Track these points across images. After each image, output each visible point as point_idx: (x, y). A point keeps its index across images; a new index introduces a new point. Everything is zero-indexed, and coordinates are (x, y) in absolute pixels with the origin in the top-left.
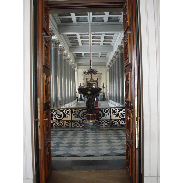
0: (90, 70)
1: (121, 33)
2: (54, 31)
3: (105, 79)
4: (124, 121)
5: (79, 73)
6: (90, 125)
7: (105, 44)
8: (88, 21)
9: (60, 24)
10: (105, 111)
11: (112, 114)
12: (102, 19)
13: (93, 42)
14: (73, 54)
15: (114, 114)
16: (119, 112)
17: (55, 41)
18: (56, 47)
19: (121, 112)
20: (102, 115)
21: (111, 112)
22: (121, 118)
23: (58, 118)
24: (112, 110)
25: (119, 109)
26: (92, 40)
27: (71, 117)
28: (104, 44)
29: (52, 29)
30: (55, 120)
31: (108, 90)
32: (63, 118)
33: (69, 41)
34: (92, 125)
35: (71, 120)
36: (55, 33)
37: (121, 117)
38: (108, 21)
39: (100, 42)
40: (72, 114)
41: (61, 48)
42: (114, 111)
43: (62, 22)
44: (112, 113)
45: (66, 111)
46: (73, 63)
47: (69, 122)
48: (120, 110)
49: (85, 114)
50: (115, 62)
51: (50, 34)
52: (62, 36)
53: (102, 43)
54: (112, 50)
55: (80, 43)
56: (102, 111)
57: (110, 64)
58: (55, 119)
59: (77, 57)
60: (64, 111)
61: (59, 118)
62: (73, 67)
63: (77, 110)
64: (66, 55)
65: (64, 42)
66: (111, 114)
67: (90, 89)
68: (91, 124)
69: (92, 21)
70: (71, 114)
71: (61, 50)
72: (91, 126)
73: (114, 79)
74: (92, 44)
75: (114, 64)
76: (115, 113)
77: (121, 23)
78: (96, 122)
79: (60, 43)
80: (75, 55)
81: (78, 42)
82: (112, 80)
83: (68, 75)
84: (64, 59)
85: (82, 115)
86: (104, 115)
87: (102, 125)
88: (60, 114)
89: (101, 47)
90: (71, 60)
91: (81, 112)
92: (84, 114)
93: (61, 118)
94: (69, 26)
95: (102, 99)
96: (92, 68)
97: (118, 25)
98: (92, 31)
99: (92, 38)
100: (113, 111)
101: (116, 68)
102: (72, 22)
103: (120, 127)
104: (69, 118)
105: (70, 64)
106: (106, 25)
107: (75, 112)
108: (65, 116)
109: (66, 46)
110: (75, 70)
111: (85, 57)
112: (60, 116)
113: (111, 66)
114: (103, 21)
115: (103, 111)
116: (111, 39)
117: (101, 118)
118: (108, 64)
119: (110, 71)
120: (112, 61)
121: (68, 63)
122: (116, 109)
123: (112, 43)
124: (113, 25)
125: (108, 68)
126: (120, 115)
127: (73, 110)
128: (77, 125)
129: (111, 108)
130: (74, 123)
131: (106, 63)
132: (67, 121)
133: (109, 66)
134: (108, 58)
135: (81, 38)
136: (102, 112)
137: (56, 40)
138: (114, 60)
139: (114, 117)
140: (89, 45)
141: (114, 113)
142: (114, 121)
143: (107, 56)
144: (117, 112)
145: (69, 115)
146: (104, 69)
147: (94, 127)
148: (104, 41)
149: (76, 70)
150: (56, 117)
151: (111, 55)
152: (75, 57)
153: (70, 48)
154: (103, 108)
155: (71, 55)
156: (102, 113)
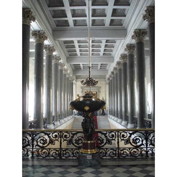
0: (88, 79)
1: (124, 39)
2: (47, 34)
3: (104, 93)
4: (137, 150)
5: (77, 85)
6: (87, 158)
7: (106, 54)
8: (87, 25)
9: (55, 28)
10: (110, 134)
11: (120, 140)
12: (104, 23)
13: (92, 51)
14: (70, 64)
15: (123, 140)
16: (130, 136)
17: (49, 48)
18: (50, 54)
19: (133, 136)
20: (105, 141)
21: (118, 137)
22: (133, 146)
23: (41, 145)
24: (120, 133)
25: (131, 132)
26: (91, 49)
27: (61, 143)
28: (104, 54)
29: (44, 31)
30: (37, 147)
31: (108, 105)
32: (48, 145)
33: (66, 50)
34: (91, 158)
35: (61, 148)
36: (48, 36)
37: (134, 144)
38: (110, 25)
39: (100, 51)
40: (62, 139)
41: (57, 57)
42: (123, 136)
43: (57, 26)
44: (120, 138)
45: (54, 135)
46: (71, 75)
47: (57, 151)
48: (131, 134)
49: (81, 139)
50: (117, 74)
51: (42, 37)
52: (57, 42)
53: (101, 53)
54: (113, 61)
55: (78, 53)
56: (105, 134)
57: (110, 76)
58: (37, 145)
59: (76, 69)
60: (50, 134)
61: (43, 144)
62: (70, 79)
63: (69, 133)
64: (62, 65)
65: (60, 50)
66: (118, 139)
67: (88, 102)
68: (89, 157)
69: (92, 25)
70: (60, 139)
71: (56, 59)
72: (89, 160)
73: (115, 92)
74: (91, 54)
75: (115, 76)
76: (125, 139)
77: (124, 27)
78: (96, 153)
79: (55, 50)
80: (73, 67)
81: (76, 52)
82: (113, 93)
83: (65, 88)
84: (61, 70)
85: (76, 140)
86: (109, 142)
87: (105, 156)
88: (44, 139)
89: (102, 57)
90: (69, 72)
91: (75, 137)
92: (79, 140)
93: (46, 145)
94: (65, 30)
95: (101, 113)
96: (90, 77)
97: (121, 30)
98: (92, 36)
99: (91, 47)
100: (121, 135)
101: (117, 80)
102: (69, 26)
103: (132, 160)
104: (57, 145)
105: (67, 76)
106: (108, 29)
107: (66, 136)
108: (51, 142)
109: (62, 55)
110: (72, 83)
111: (84, 69)
112: (45, 142)
113: (111, 79)
114: (104, 25)
115: (107, 135)
116: (112, 48)
117: (103, 146)
118: (108, 77)
119: (110, 84)
120: (113, 73)
121: (65, 75)
122: (126, 133)
123: (113, 53)
124: (116, 30)
125: (108, 81)
126: (131, 141)
127: (63, 134)
128: (69, 156)
129: (118, 131)
130: (64, 152)
131: (105, 76)
132: (55, 149)
133: (109, 79)
134: (108, 70)
135: (80, 46)
136: (106, 137)
137: (50, 46)
138: (115, 72)
139: (122, 144)
140: (88, 55)
141: (122, 138)
142: (123, 150)
143: (107, 68)
144: (128, 136)
145: (58, 140)
146: (104, 82)
147: (94, 161)
148: (105, 50)
149: (74, 83)
150: (39, 143)
151: (112, 66)
152: (73, 69)
153: (67, 58)
154: (106, 131)
155: (68, 66)
156: (105, 139)
